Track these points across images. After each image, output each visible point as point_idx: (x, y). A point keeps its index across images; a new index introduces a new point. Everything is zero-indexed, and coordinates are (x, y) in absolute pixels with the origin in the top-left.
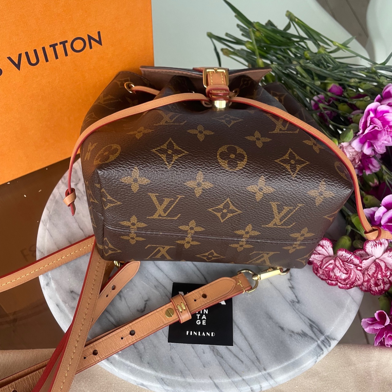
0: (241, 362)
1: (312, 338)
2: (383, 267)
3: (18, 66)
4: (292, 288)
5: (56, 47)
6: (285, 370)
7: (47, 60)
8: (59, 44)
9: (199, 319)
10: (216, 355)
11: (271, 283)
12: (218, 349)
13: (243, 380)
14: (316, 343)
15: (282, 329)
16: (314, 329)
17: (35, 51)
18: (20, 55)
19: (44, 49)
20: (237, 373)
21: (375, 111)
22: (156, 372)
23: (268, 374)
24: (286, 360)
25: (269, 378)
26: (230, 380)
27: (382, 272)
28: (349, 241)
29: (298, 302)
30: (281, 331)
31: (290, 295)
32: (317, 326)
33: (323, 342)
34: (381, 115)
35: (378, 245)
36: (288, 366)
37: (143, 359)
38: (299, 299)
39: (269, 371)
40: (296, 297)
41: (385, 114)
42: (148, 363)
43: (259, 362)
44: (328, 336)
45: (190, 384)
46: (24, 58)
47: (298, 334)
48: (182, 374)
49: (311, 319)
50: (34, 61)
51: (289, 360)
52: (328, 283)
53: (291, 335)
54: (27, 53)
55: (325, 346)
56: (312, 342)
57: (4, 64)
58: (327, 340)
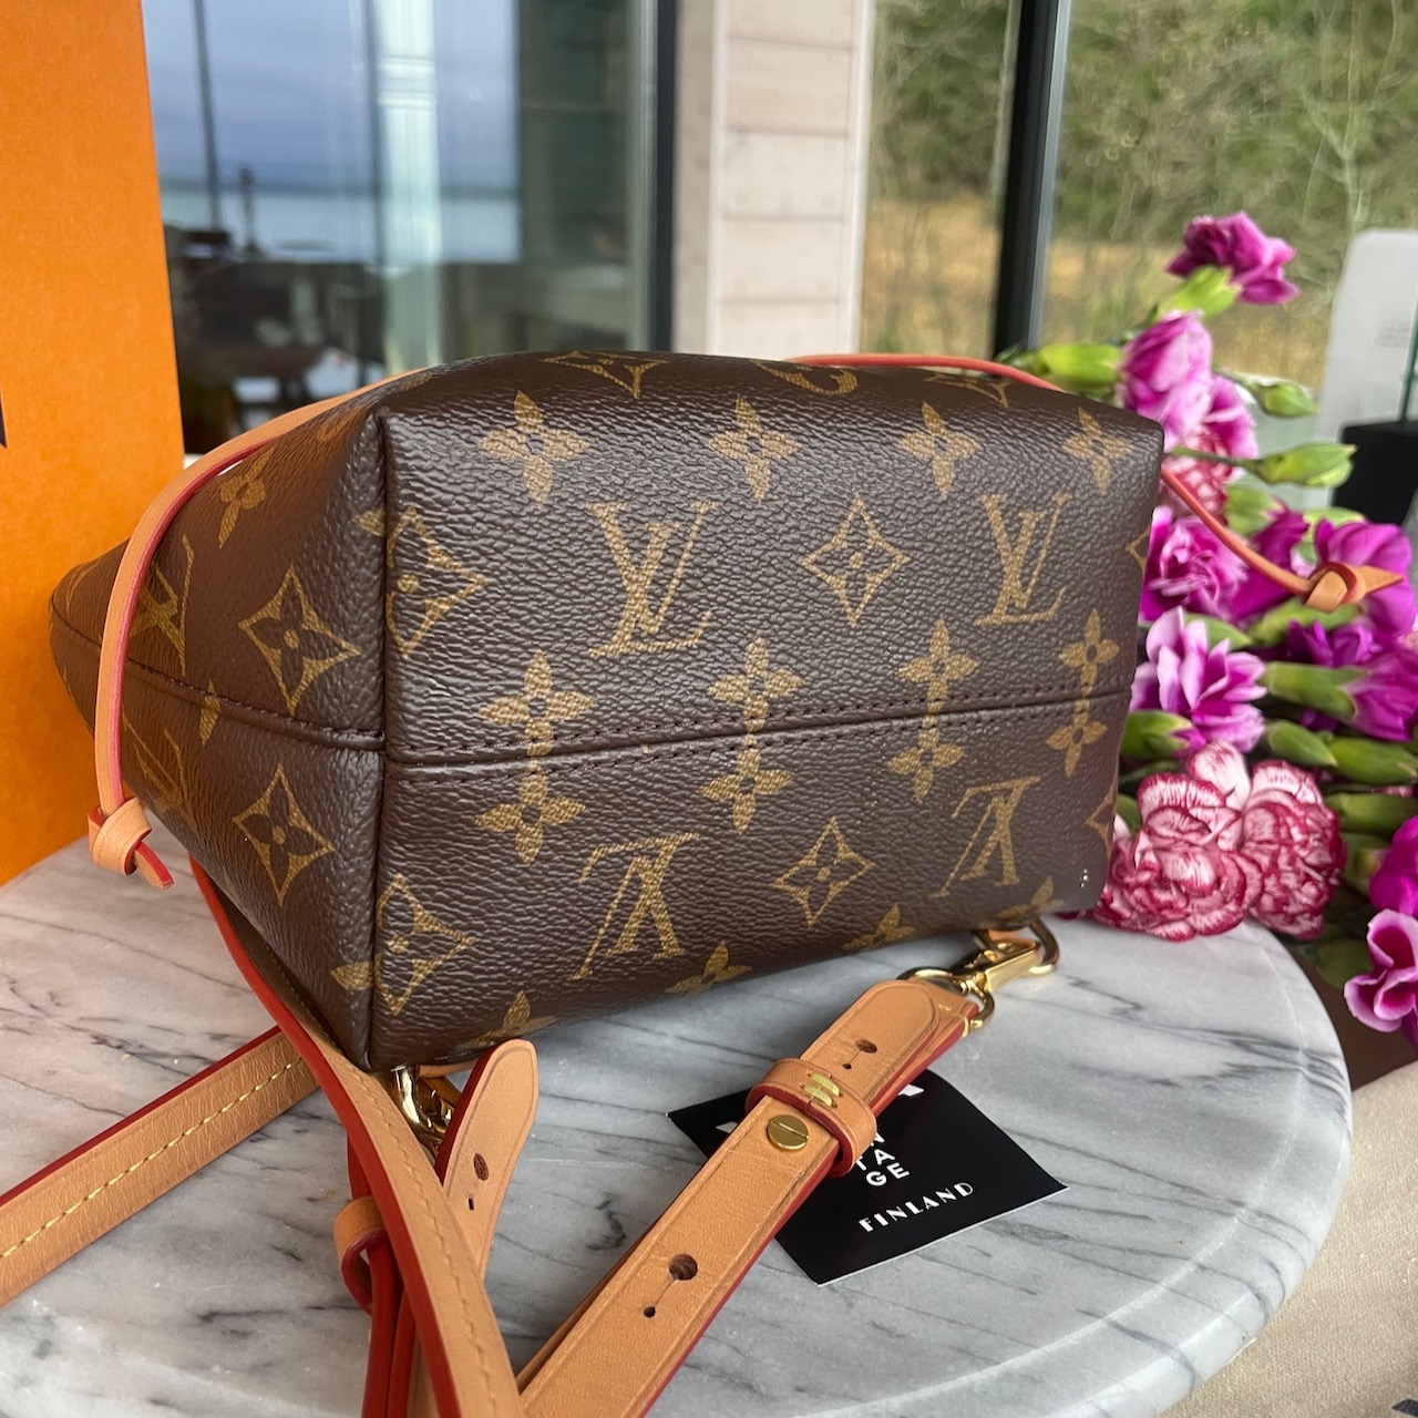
0: (1141, 1222)
1: (1279, 1069)
4: (1082, 984)
9: (868, 1171)
10: (1037, 1240)
12: (1026, 1222)
13: (1202, 1268)
14: (1299, 1075)
15: (1166, 1083)
16: (1256, 1047)
20: (1162, 1255)
22: (859, 1400)
23: (1259, 1213)
25: (1273, 1226)
26: (1161, 1289)
29: (1137, 1006)
30: (1168, 1090)
31: (1099, 1001)
32: (1255, 1036)
33: (1313, 1068)
36: (1292, 1167)
37: (763, 1389)
38: (1133, 999)
39: (1253, 1202)
40: (1117, 998)
42: (799, 1390)
43: (1198, 1193)
44: (1311, 1051)
45: (1031, 1379)
47: (1224, 1075)
48: (970, 1356)
49: (1219, 1028)
52: (1169, 938)
53: (1210, 1088)
56: (1288, 1078)
58: (1321, 1062)
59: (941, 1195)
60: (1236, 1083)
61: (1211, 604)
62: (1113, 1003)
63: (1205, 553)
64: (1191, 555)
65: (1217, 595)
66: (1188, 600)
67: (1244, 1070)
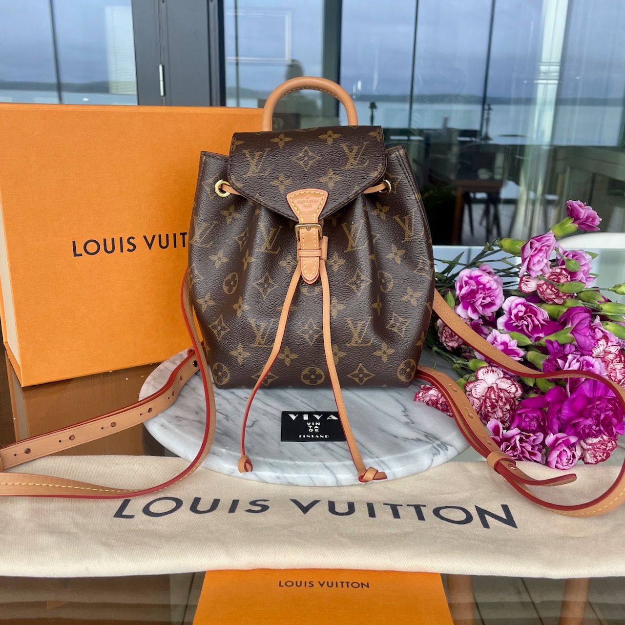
1: (427, 442)
2: (495, 387)
3: (150, 246)
4: (407, 416)
5: (185, 235)
6: (399, 460)
7: (175, 247)
10: (326, 449)
14: (431, 445)
15: (396, 437)
16: (429, 437)
17: (167, 235)
18: (154, 236)
19: (175, 235)
22: (264, 458)
23: (381, 461)
24: (400, 453)
26: (341, 463)
29: (413, 423)
30: (394, 437)
31: (405, 419)
32: (433, 435)
33: (439, 445)
35: (489, 372)
36: (402, 457)
38: (414, 421)
39: (382, 459)
40: (411, 420)
43: (372, 453)
44: (444, 442)
45: (299, 466)
46: (157, 239)
47: (412, 439)
48: (291, 459)
49: (426, 432)
50: (164, 245)
51: (403, 453)
53: (405, 440)
54: (160, 236)
55: (441, 448)
56: (428, 444)
57: (139, 242)
58: (444, 445)
59: (321, 436)
60: (413, 441)
61: (526, 330)
62: (408, 420)
63: (530, 314)
64: (524, 314)
65: (530, 328)
66: (520, 328)
67: (419, 440)
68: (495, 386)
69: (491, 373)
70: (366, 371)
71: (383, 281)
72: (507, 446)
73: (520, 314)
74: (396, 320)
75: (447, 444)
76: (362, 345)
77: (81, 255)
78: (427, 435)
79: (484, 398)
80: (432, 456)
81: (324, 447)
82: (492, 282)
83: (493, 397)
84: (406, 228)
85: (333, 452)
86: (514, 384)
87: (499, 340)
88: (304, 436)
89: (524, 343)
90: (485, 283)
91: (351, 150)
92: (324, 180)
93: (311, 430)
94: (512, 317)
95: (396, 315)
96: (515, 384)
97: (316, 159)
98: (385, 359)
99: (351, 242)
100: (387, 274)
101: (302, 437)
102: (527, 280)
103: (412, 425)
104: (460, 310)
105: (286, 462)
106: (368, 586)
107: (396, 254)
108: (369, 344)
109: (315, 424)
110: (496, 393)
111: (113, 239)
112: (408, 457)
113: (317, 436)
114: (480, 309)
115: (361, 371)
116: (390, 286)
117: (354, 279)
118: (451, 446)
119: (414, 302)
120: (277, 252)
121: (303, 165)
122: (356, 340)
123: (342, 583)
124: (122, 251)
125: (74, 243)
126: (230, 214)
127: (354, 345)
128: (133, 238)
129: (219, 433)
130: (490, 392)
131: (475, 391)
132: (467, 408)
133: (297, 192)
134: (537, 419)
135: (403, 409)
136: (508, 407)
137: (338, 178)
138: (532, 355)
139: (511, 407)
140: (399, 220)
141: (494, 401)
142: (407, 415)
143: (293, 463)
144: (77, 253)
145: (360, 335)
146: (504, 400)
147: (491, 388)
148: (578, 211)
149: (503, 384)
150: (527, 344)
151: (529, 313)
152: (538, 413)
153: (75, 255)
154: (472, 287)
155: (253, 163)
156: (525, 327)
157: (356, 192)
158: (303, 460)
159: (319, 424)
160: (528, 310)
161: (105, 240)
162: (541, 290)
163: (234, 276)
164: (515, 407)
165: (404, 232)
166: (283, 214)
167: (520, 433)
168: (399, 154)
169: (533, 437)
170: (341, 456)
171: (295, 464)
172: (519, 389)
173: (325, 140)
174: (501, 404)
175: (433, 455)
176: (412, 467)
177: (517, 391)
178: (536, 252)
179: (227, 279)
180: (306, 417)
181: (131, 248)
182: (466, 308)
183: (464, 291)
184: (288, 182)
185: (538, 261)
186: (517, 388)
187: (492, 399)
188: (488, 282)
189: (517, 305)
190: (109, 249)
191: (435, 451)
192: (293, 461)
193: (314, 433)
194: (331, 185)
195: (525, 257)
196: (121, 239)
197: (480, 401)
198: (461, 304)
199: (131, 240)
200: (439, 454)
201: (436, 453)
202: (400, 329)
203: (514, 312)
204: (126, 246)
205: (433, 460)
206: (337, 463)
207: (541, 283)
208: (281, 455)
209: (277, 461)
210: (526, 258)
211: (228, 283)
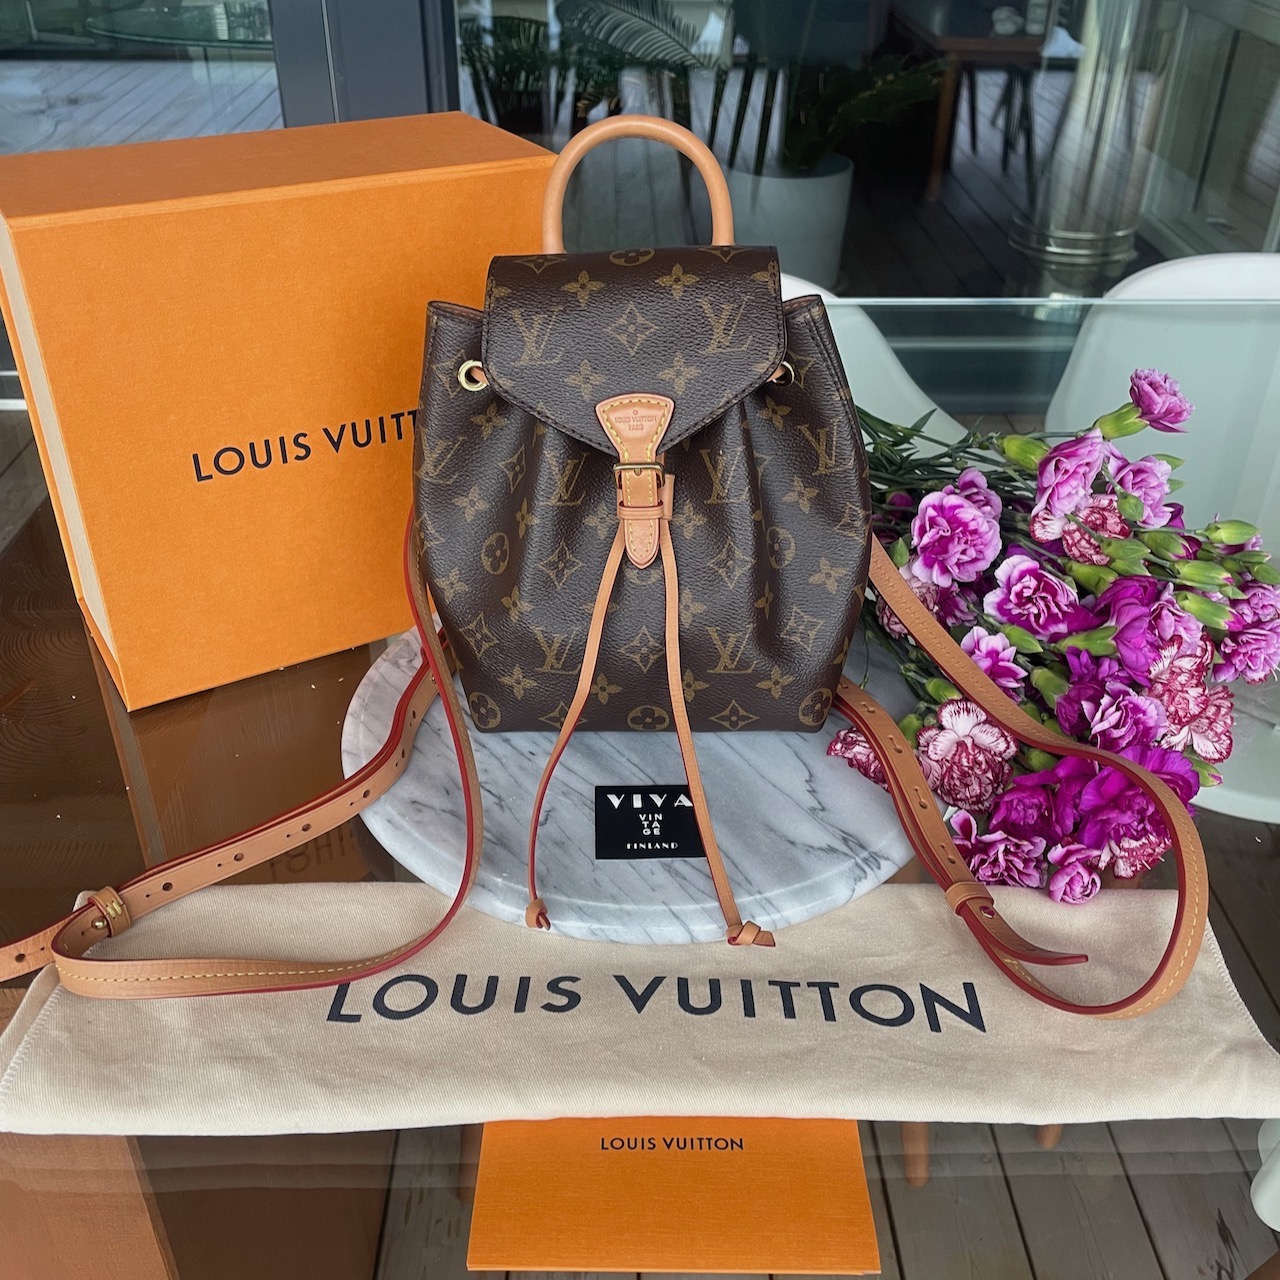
1: (846, 855)
2: (969, 745)
3: (336, 445)
4: (812, 792)
5: (401, 418)
6: (797, 895)
7: (383, 440)
8: (406, 414)
11: (774, 786)
14: (853, 860)
15: (793, 843)
16: (850, 843)
17: (368, 422)
18: (343, 427)
19: (381, 419)
21: (940, 508)
22: (568, 897)
23: (766, 899)
24: (799, 882)
25: (768, 906)
26: (698, 906)
27: (968, 754)
28: (918, 719)
29: (823, 809)
30: (789, 845)
31: (810, 801)
32: (856, 839)
33: (865, 860)
34: (951, 514)
35: (962, 711)
36: (802, 889)
38: (825, 805)
39: (767, 895)
40: (820, 803)
41: (956, 511)
42: (555, 887)
43: (751, 884)
44: (875, 853)
45: (628, 913)
46: (348, 432)
47: (821, 849)
48: (614, 899)
49: (844, 830)
50: (362, 439)
51: (804, 881)
53: (808, 851)
54: (354, 425)
55: (869, 866)
56: (845, 860)
57: (316, 440)
58: (874, 859)
59: (664, 845)
60: (822, 854)
61: (1034, 625)
62: (815, 804)
63: (1043, 595)
64: (1034, 593)
65: (1042, 621)
66: (1024, 618)
67: (831, 850)
68: (969, 742)
69: (964, 715)
70: (742, 712)
71: (776, 547)
72: (983, 862)
73: (1027, 593)
74: (799, 618)
75: (880, 857)
76: (737, 672)
77: (210, 477)
78: (847, 837)
79: (949, 765)
80: (852, 882)
81: (669, 869)
82: (980, 520)
83: (966, 764)
84: (821, 449)
85: (685, 882)
86: (1003, 735)
87: (984, 647)
88: (635, 846)
89: (1029, 649)
90: (967, 521)
91: (718, 312)
92: (667, 374)
93: (647, 832)
94: (1012, 597)
95: (799, 611)
96: (1006, 734)
97: (652, 330)
98: (776, 693)
99: (717, 486)
100: (783, 533)
101: (632, 847)
102: (1046, 516)
103: (821, 814)
104: (918, 568)
105: (605, 905)
106: (741, 1147)
107: (801, 494)
108: (750, 671)
109: (653, 817)
110: (971, 757)
111: (267, 442)
112: (811, 888)
113: (657, 846)
114: (955, 571)
115: (734, 711)
116: (789, 555)
117: (723, 556)
118: (887, 859)
119: (832, 586)
120: (579, 502)
121: (626, 343)
122: (724, 665)
123: (701, 1140)
124: (285, 460)
125: (195, 457)
126: (489, 420)
127: (722, 672)
128: (305, 435)
129: (489, 840)
130: (960, 755)
131: (935, 748)
132: (917, 787)
133: (616, 401)
134: (1039, 807)
135: (806, 776)
136: (990, 775)
137: (693, 372)
138: (1040, 676)
139: (996, 776)
140: (808, 434)
141: (966, 769)
142: (814, 791)
143: (617, 906)
144: (203, 475)
145: (733, 656)
146: (984, 766)
147: (961, 745)
148: (1150, 398)
149: (984, 736)
150: (1035, 651)
151: (1043, 591)
152: (1041, 799)
153: (200, 478)
154: (941, 533)
155: (530, 337)
156: (1032, 619)
157: (728, 402)
158: (634, 902)
159: (660, 818)
160: (1042, 586)
161: (252, 445)
162: (1070, 542)
163: (500, 540)
164: (1003, 776)
165: (817, 456)
166: (590, 443)
167: (1007, 839)
168: (811, 316)
169: (1026, 846)
170: (698, 889)
171: (621, 910)
172: (1012, 743)
173: (668, 290)
174: (978, 772)
175: (855, 880)
176: (816, 905)
177: (1008, 748)
178: (1066, 477)
179: (487, 542)
180: (637, 802)
181: (302, 452)
182: (929, 565)
183: (926, 539)
184: (598, 379)
185: (1070, 493)
186: (1008, 743)
187: (962, 765)
188: (973, 520)
189: (1022, 576)
190: (262, 459)
191: (858, 872)
192: (619, 903)
193: (652, 838)
194: (680, 385)
195: (1045, 485)
196: (282, 440)
197: (942, 768)
198: (921, 559)
199: (301, 440)
200: (866, 878)
201: (859, 874)
202: (805, 637)
203: (1016, 588)
204: (293, 451)
205: (854, 890)
206: (692, 907)
207: (1071, 528)
208: (596, 891)
209: (591, 903)
210: (1046, 489)
211: (490, 552)
